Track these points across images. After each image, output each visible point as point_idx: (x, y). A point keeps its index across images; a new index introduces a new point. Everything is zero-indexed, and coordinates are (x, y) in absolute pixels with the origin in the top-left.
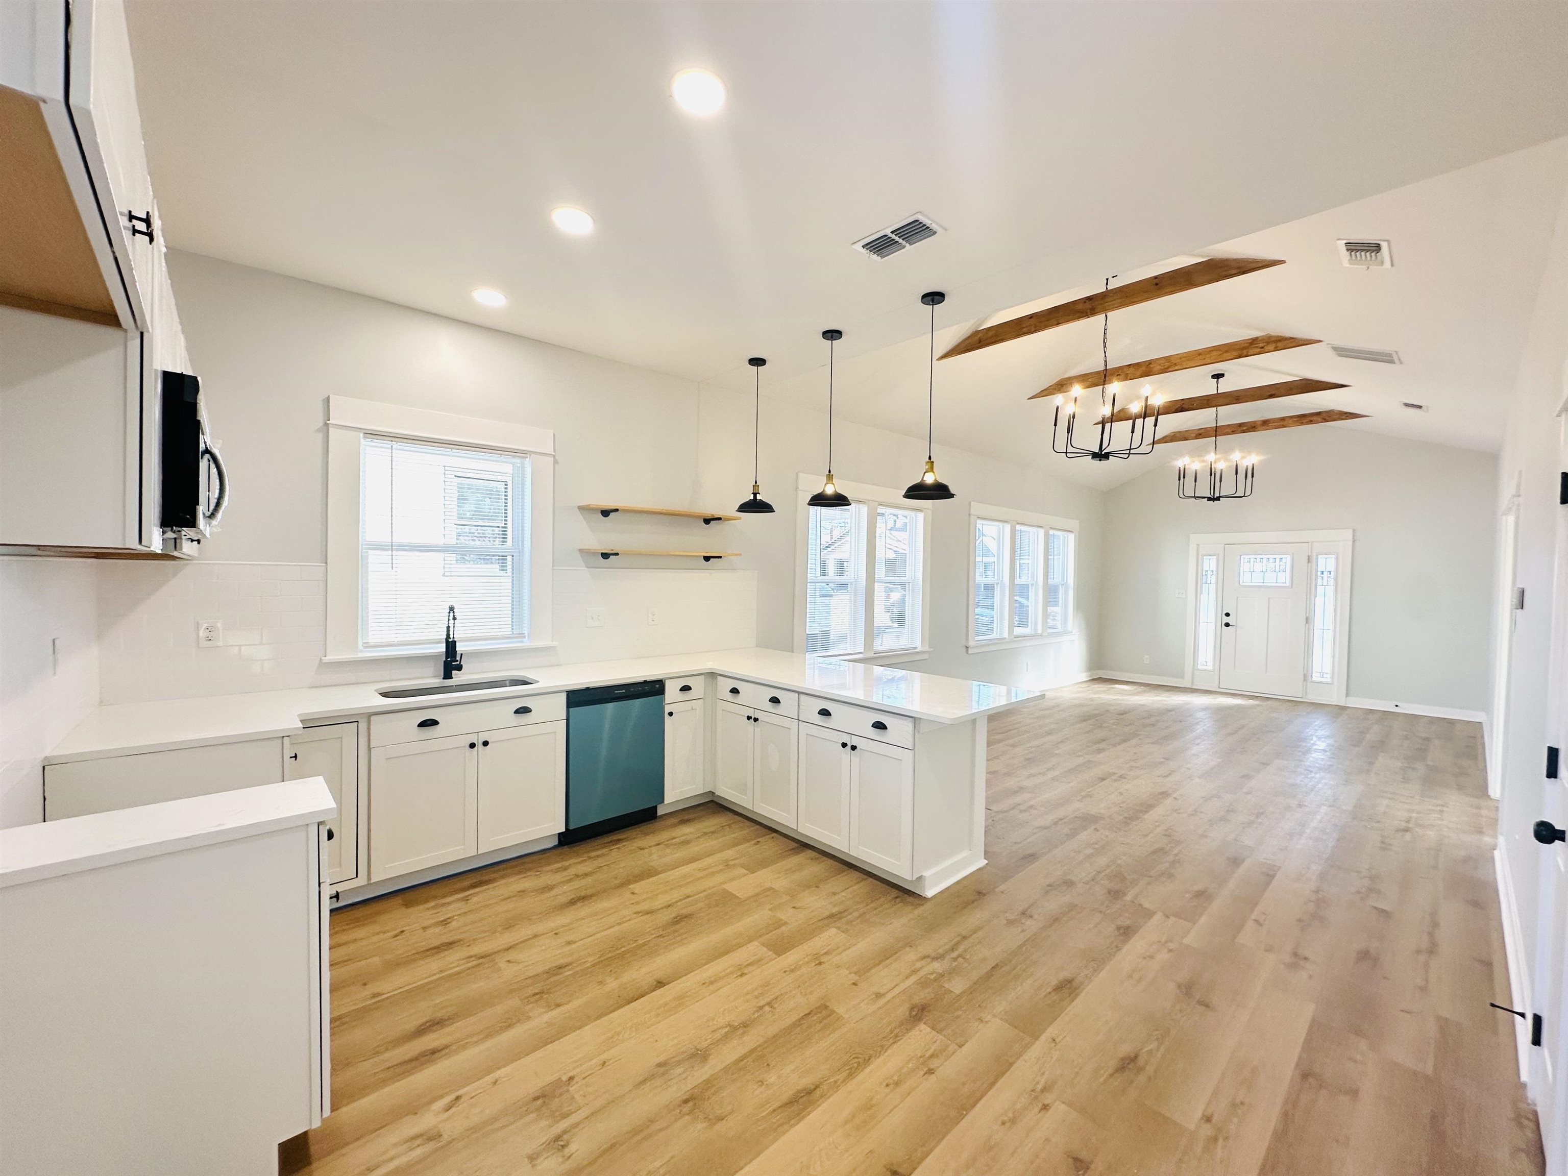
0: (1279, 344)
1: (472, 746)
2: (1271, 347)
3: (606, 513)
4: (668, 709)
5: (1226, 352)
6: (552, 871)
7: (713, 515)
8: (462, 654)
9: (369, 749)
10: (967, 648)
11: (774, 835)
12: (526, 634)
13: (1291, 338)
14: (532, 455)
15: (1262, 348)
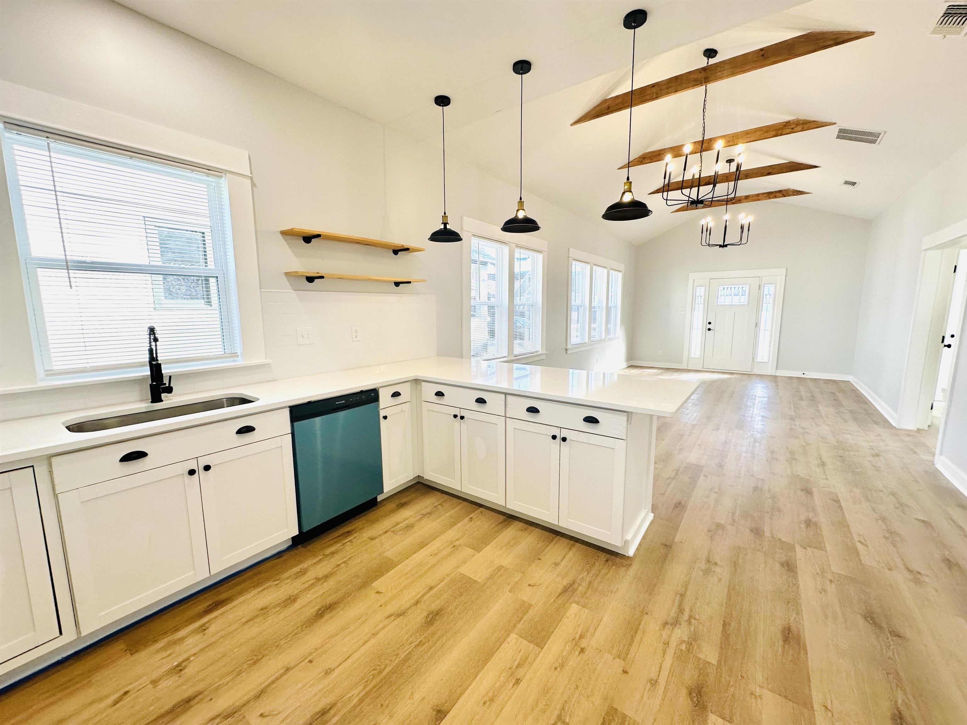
0: (806, 126)
1: (192, 472)
2: (799, 128)
3: (308, 239)
4: (382, 414)
5: (767, 132)
6: (290, 576)
7: (403, 246)
8: (170, 377)
9: (56, 496)
10: (566, 350)
11: (481, 509)
12: (239, 354)
13: (814, 121)
14: (227, 174)
15: (792, 129)
